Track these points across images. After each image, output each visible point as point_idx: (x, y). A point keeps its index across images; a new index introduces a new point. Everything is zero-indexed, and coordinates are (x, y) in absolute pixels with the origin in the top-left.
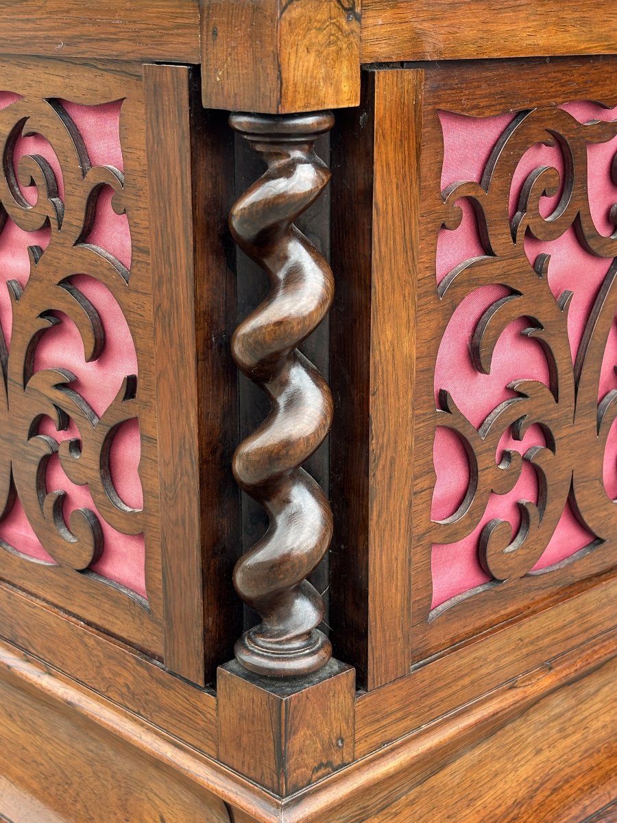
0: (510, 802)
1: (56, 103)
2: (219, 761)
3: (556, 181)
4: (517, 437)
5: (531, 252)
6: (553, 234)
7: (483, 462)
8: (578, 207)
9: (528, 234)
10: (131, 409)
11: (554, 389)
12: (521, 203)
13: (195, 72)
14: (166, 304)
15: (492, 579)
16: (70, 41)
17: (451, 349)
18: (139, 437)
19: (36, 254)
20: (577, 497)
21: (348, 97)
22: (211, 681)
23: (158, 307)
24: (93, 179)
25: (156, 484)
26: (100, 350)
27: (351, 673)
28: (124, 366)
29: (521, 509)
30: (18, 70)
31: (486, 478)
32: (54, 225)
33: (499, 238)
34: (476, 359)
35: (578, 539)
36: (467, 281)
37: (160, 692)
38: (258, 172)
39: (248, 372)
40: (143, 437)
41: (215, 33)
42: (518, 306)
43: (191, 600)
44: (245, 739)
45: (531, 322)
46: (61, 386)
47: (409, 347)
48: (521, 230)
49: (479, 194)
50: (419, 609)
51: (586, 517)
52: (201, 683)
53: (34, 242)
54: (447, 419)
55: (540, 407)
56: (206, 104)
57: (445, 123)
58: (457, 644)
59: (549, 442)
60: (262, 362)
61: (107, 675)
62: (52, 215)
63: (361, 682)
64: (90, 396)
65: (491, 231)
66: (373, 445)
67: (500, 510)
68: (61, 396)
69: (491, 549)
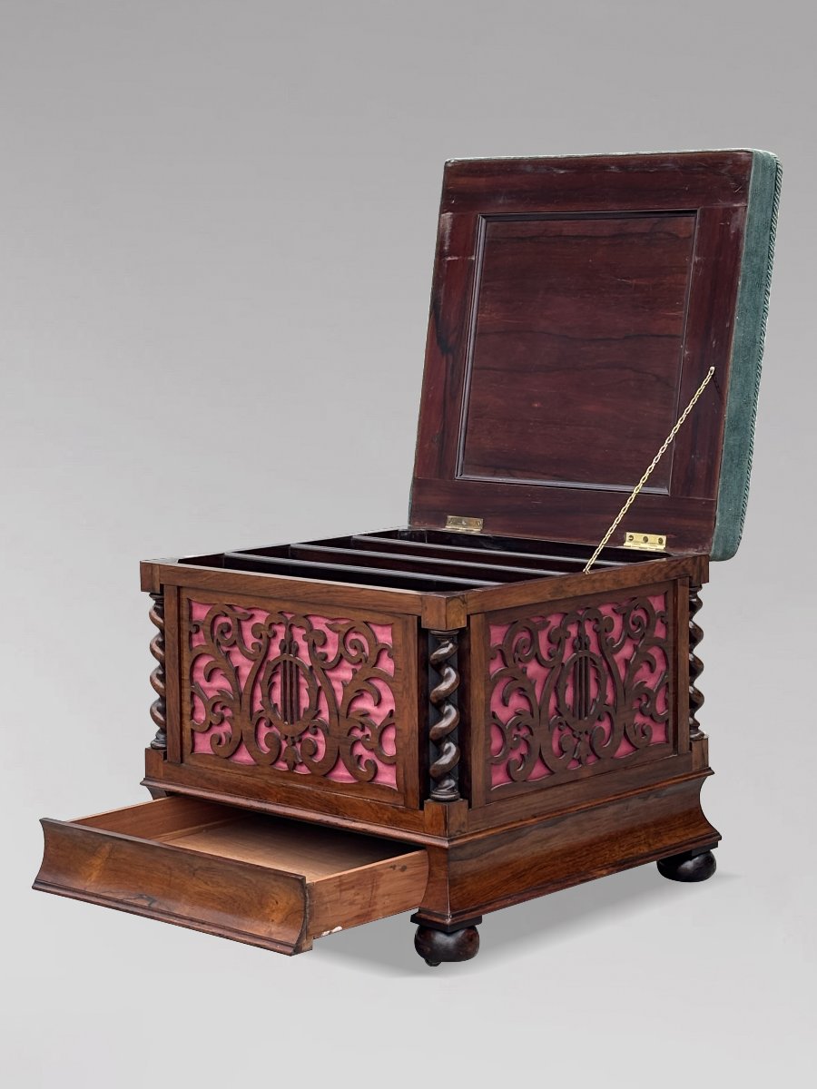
0: (522, 869)
1: (366, 623)
2: (425, 833)
3: (528, 643)
4: (519, 730)
5: (521, 666)
6: (528, 660)
7: (507, 736)
8: (537, 650)
9: (519, 660)
10: (392, 721)
11: (532, 714)
12: (516, 651)
13: (419, 618)
14: (407, 685)
15: (513, 780)
16: (375, 606)
17: (496, 698)
18: (394, 730)
19: (354, 672)
20: (543, 754)
21: (463, 624)
22: (422, 808)
23: (404, 686)
24: (380, 647)
25: (401, 744)
26: (379, 703)
27: (466, 802)
28: (388, 706)
29: (522, 756)
30: (352, 612)
31: (509, 743)
32: (364, 661)
33: (510, 662)
34: (505, 702)
35: (545, 771)
36: (500, 675)
37: (402, 815)
38: (438, 645)
39: (433, 704)
40: (396, 730)
41: (426, 608)
42: (517, 684)
43: (414, 782)
44: (434, 823)
45: (522, 689)
46: (363, 716)
47: (482, 696)
48: (517, 660)
49: (503, 648)
50: (488, 786)
51: (547, 763)
52: (418, 808)
53: (353, 667)
54: (494, 721)
55: (526, 719)
56: (423, 627)
57: (491, 627)
58: (501, 800)
59: (532, 733)
60: (439, 701)
61: (379, 815)
62: (363, 658)
63: (470, 806)
64: (374, 719)
65: (507, 659)
66: (472, 726)
67: (515, 756)
68: (362, 719)
69: (511, 769)
